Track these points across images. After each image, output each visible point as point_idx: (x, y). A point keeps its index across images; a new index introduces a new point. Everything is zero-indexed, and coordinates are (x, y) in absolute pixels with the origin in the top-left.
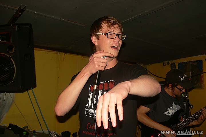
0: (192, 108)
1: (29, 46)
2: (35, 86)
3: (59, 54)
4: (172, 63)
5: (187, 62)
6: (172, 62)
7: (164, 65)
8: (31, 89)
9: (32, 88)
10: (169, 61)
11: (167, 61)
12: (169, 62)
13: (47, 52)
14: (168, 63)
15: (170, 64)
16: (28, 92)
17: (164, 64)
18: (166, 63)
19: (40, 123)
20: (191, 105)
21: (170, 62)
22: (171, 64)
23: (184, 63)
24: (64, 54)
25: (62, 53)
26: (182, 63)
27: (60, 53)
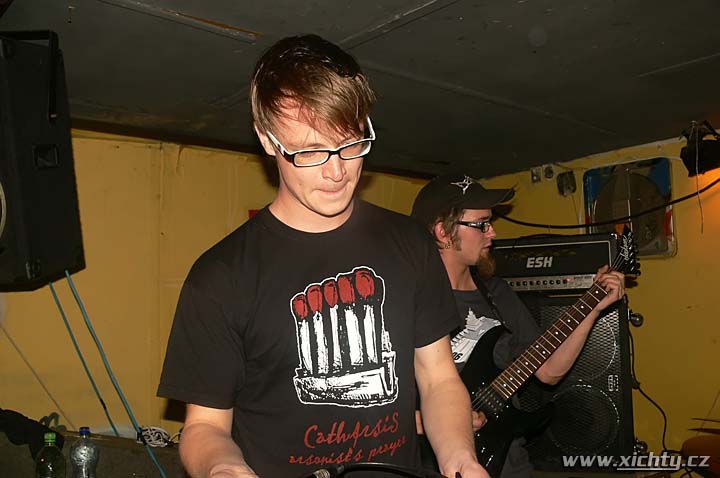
0: (639, 326)
1: (53, 116)
2: (78, 264)
3: (161, 148)
4: (562, 171)
5: (614, 167)
6: (564, 168)
7: (534, 181)
8: (65, 276)
9: (67, 272)
10: (552, 165)
11: (545, 166)
12: (553, 167)
13: (118, 143)
14: (549, 173)
15: (555, 176)
16: (52, 288)
17: (533, 175)
18: (542, 175)
19: (101, 401)
20: (634, 316)
21: (557, 170)
22: (560, 175)
23: (606, 168)
24: (178, 146)
25: (172, 144)
26: (599, 169)
27: (164, 144)
